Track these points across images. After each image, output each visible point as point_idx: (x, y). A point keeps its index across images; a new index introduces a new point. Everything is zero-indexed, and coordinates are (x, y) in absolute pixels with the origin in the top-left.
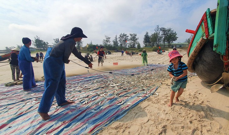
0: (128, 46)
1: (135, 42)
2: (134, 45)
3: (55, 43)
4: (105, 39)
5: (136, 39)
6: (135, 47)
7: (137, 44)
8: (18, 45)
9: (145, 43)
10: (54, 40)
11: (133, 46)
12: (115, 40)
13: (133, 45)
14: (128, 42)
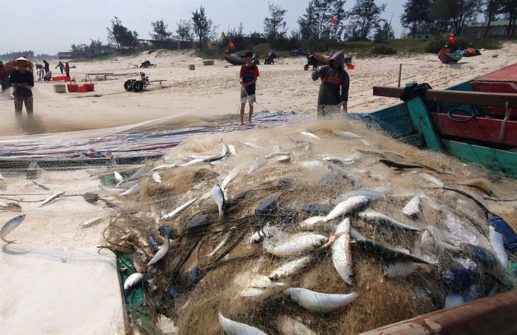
0: (346, 36)
1: (370, 19)
2: (365, 31)
3: (156, 33)
4: (270, 17)
5: (377, 11)
6: (367, 40)
7: (377, 26)
8: (93, 41)
9: (408, 21)
10: (154, 24)
11: (360, 35)
12: (306, 19)
13: (362, 30)
14: (345, 22)
